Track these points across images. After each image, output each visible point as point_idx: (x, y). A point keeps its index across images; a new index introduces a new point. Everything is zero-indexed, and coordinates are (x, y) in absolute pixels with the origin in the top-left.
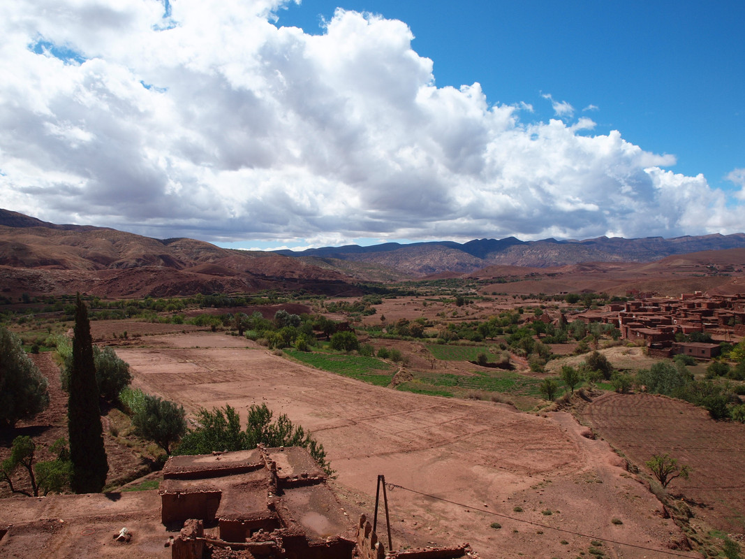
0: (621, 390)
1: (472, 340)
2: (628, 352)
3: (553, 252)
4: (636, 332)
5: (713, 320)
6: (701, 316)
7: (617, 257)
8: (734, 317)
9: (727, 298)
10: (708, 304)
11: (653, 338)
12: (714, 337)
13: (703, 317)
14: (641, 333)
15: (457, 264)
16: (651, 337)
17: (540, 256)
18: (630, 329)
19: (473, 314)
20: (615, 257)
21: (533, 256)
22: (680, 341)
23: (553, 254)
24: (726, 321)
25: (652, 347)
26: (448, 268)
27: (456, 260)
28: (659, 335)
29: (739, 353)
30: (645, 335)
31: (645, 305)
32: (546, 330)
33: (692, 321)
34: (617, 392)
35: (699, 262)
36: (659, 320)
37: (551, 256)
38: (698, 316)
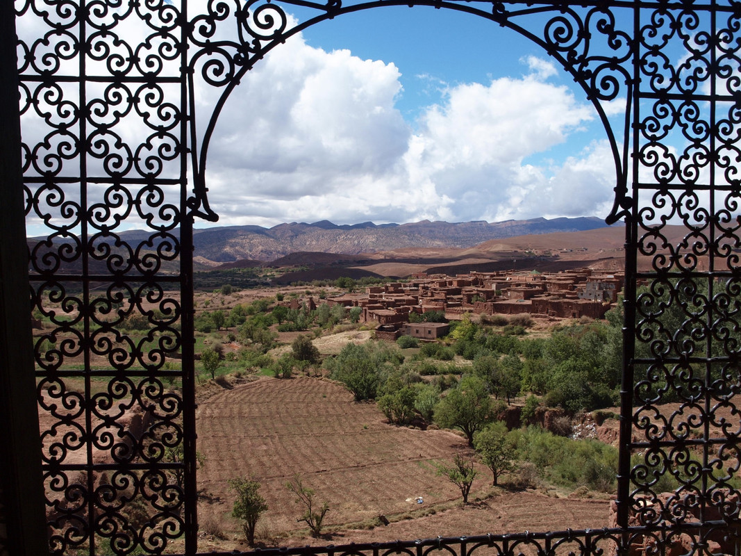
0: (281, 374)
1: (201, 331)
2: (356, 337)
3: (371, 237)
4: (372, 313)
5: (458, 299)
6: (446, 294)
7: (439, 243)
8: (478, 294)
9: (486, 275)
10: (458, 281)
11: (387, 319)
12: (447, 316)
13: (448, 296)
14: (376, 315)
15: (262, 251)
16: (385, 319)
17: (356, 242)
18: (368, 311)
19: (230, 303)
20: (438, 243)
21: (348, 242)
22: (413, 322)
23: (369, 240)
24: (469, 298)
25: (381, 329)
26: (251, 256)
27: (260, 248)
28: (392, 316)
29: (461, 331)
30: (380, 317)
31: (405, 286)
32: (288, 316)
33: (435, 300)
34: (275, 377)
35: (519, 247)
36: (404, 300)
37: (368, 241)
38: (443, 294)
